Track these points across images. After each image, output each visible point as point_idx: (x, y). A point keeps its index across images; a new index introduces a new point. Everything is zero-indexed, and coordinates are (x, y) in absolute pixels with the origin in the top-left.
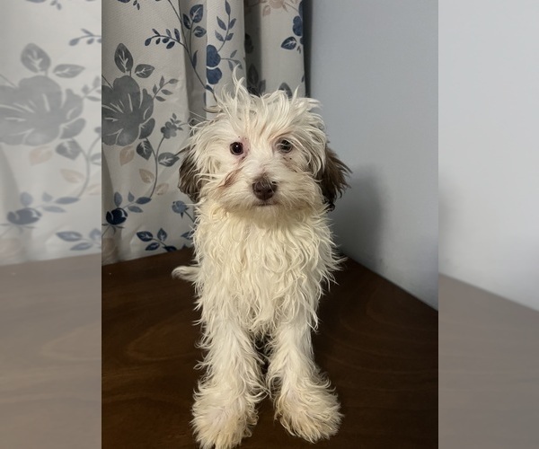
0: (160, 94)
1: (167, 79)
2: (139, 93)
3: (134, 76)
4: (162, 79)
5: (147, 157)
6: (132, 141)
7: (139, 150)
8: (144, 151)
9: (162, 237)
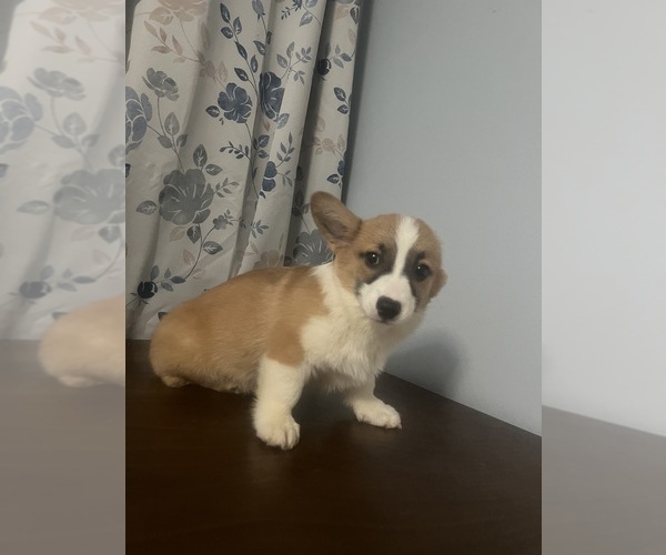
0: (221, 191)
1: (230, 181)
2: (204, 186)
3: (204, 171)
4: (226, 180)
5: (194, 240)
6: (186, 223)
7: (190, 232)
8: (193, 235)
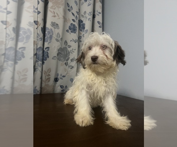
0: (72, 52)
2: (67, 51)
3: (67, 47)
4: (73, 49)
5: (67, 66)
6: (64, 61)
7: (65, 64)
8: (66, 64)
9: (66, 88)
